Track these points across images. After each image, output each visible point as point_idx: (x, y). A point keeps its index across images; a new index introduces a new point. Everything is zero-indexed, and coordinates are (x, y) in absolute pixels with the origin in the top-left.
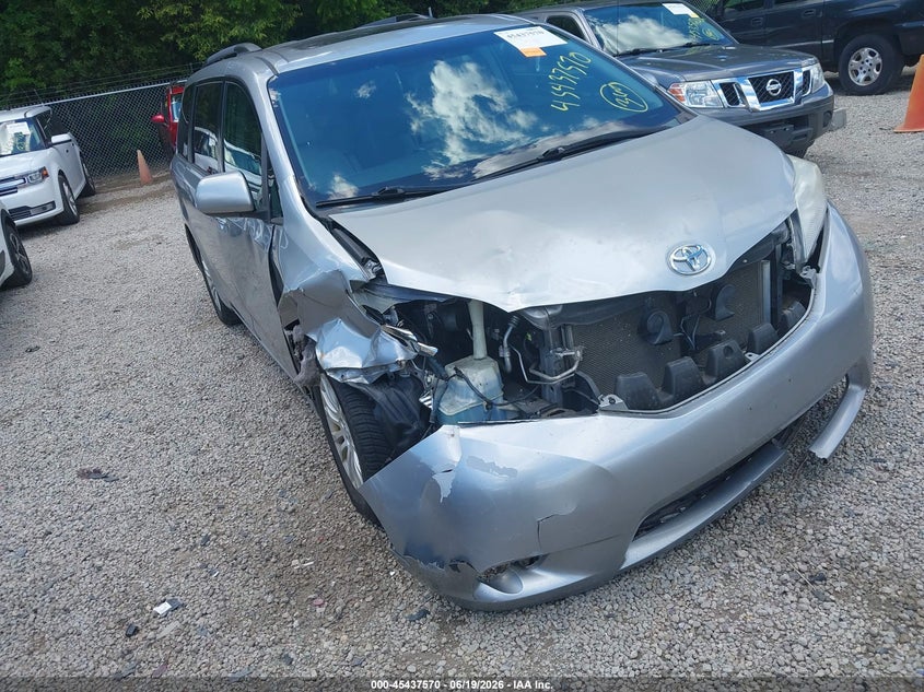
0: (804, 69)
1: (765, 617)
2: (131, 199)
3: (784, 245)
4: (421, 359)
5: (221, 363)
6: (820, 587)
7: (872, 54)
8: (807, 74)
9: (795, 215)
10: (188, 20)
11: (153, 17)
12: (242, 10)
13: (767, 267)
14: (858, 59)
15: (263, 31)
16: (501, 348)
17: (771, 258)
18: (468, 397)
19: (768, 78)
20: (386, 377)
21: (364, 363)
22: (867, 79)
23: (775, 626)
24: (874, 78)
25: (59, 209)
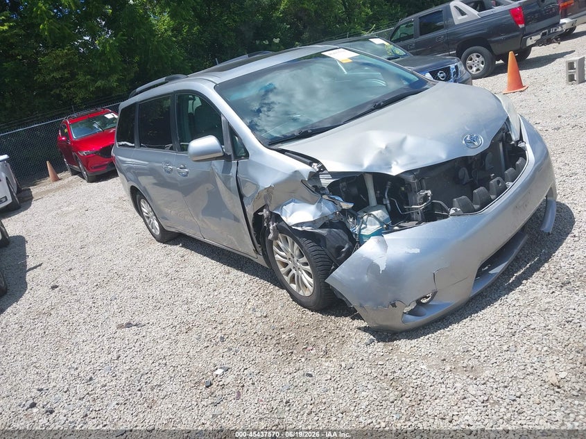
0: (456, 64)
1: (549, 303)
2: (49, 191)
3: (506, 133)
4: (343, 211)
5: (171, 261)
6: (568, 286)
7: (478, 56)
8: (456, 67)
9: (508, 119)
10: (67, 80)
11: (44, 80)
12: (101, 71)
13: (501, 145)
14: (471, 59)
15: (116, 81)
16: (384, 199)
17: (502, 140)
18: (375, 224)
19: (438, 71)
20: (326, 223)
21: (314, 218)
22: (478, 70)
23: (555, 305)
24: (481, 69)
25: (10, 200)
